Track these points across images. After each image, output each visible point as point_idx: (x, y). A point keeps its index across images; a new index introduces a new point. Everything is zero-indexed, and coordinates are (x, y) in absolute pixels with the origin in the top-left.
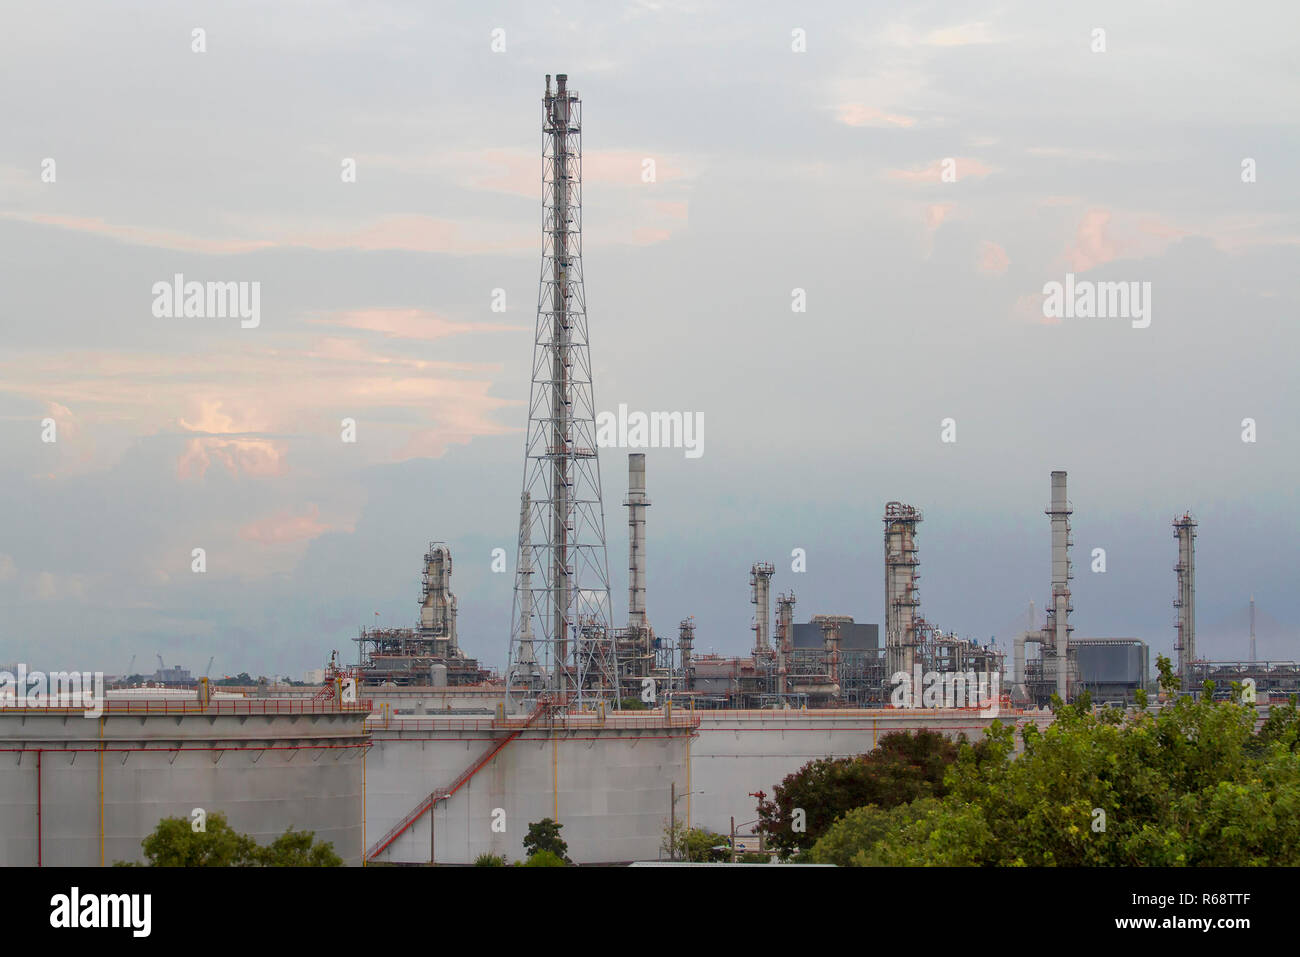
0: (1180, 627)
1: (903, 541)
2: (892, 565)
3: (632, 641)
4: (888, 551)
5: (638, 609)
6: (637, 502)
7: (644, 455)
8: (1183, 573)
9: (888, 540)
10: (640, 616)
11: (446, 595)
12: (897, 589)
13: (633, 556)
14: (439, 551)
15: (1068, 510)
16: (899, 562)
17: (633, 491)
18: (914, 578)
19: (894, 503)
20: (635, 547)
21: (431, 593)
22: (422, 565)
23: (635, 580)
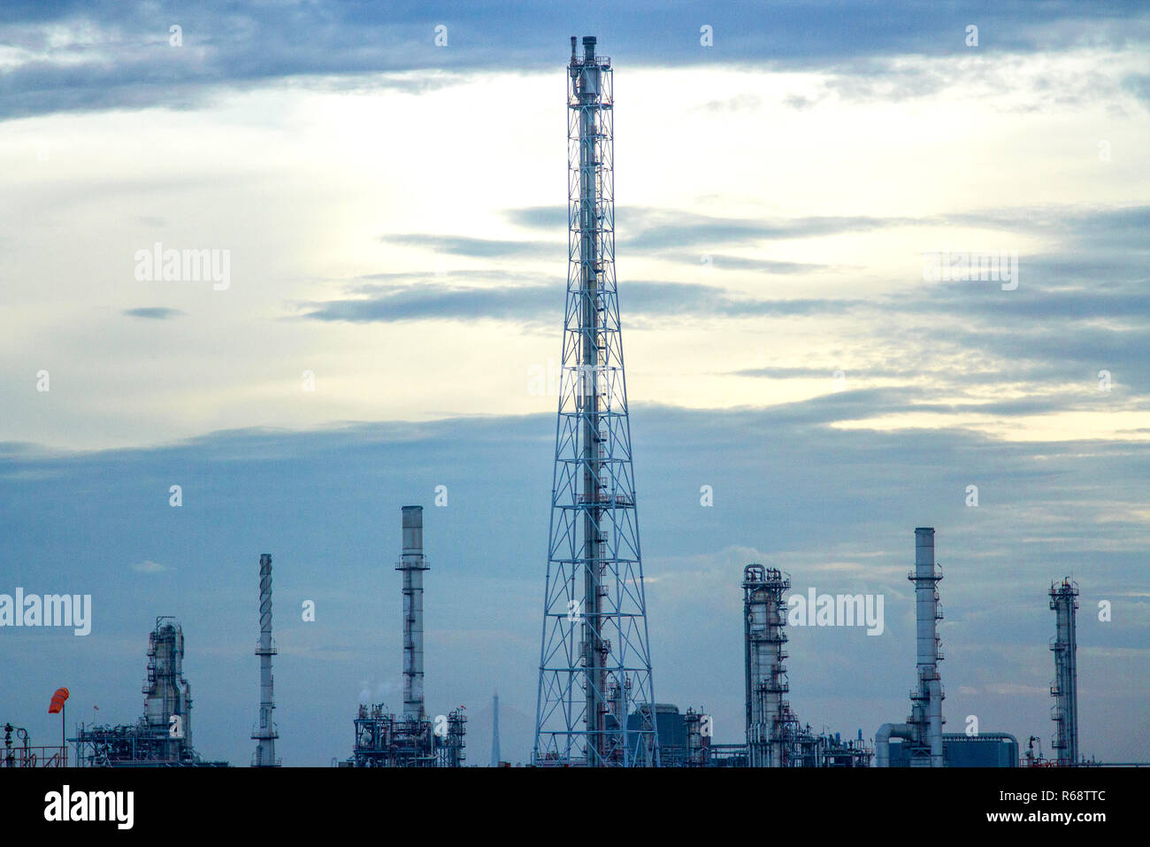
0: (1060, 720)
1: (768, 612)
2: (753, 641)
3: (412, 737)
4: (748, 625)
5: (415, 698)
6: (413, 565)
7: (422, 508)
8: (1063, 654)
9: (748, 612)
10: (417, 707)
11: (178, 682)
12: (761, 671)
13: (409, 632)
14: (169, 628)
15: (936, 576)
16: (763, 637)
17: (407, 552)
18: (780, 658)
19: (754, 566)
20: (411, 621)
21: (160, 681)
22: (146, 645)
23: (412, 662)
